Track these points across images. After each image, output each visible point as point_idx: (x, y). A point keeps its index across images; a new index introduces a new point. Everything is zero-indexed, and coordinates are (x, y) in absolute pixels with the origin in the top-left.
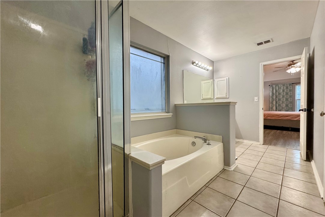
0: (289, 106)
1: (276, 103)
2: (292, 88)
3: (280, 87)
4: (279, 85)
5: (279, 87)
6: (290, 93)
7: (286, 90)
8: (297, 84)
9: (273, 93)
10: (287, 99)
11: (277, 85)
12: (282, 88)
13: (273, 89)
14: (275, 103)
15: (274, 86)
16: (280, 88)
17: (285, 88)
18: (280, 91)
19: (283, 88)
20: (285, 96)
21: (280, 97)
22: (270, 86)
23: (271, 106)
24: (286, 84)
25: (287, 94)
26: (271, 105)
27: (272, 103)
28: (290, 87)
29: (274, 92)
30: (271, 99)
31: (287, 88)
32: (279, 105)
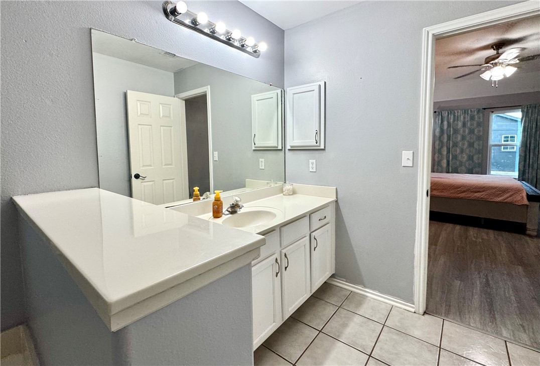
0: (475, 158)
1: (448, 152)
2: (483, 119)
3: (458, 116)
4: (456, 112)
5: (454, 116)
6: (479, 131)
7: (469, 124)
8: (492, 110)
9: (442, 130)
10: (471, 145)
11: (451, 111)
12: (462, 117)
13: (442, 122)
14: (445, 153)
15: (445, 114)
16: (456, 119)
17: (468, 118)
18: (457, 125)
19: (464, 118)
20: (468, 138)
21: (456, 138)
22: (437, 113)
23: (436, 159)
24: (471, 111)
25: (471, 131)
26: (437, 155)
27: (440, 152)
28: (479, 118)
29: (445, 127)
30: (437, 143)
31: (472, 118)
32: (455, 157)
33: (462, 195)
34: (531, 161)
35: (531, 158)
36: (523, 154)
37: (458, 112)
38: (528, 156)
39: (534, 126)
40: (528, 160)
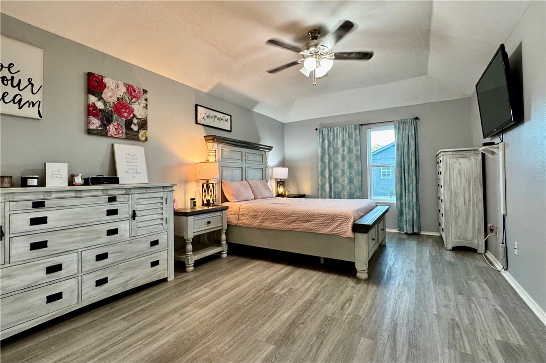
0: (355, 180)
1: (330, 174)
2: (361, 136)
3: (337, 134)
4: (335, 129)
5: (334, 133)
6: (357, 150)
7: (347, 141)
8: (369, 126)
9: (323, 148)
10: (351, 166)
11: (330, 128)
12: (341, 134)
13: (323, 140)
14: (327, 176)
15: (326, 132)
16: (336, 136)
17: (346, 136)
18: (337, 144)
19: (343, 135)
20: (347, 158)
21: (337, 158)
22: (318, 130)
23: (320, 183)
24: (349, 127)
25: (350, 151)
26: (320, 178)
27: (323, 175)
28: (356, 135)
29: (326, 146)
30: (320, 164)
31: (350, 136)
32: (336, 180)
33: (292, 226)
34: (407, 182)
35: (406, 180)
36: (399, 176)
37: (337, 129)
38: (403, 177)
39: (406, 143)
40: (403, 182)
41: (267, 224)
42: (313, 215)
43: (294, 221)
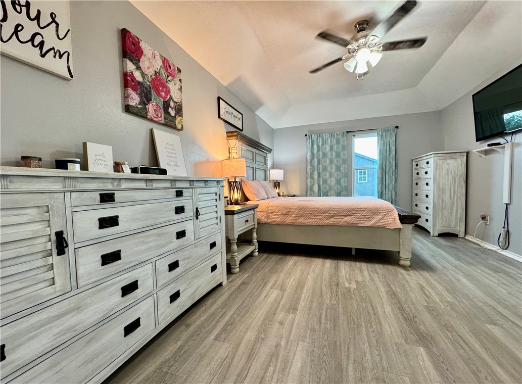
0: (342, 181)
1: (319, 176)
2: (347, 143)
3: (326, 139)
4: (324, 135)
5: (323, 139)
6: (344, 155)
7: (335, 146)
8: (354, 133)
9: (313, 154)
10: (338, 168)
11: (319, 134)
12: (329, 140)
13: (312, 145)
14: (316, 177)
15: (315, 138)
16: (325, 142)
17: (334, 141)
18: (326, 148)
19: (331, 141)
20: (335, 161)
21: (325, 162)
22: (307, 136)
23: (309, 184)
24: (337, 134)
25: (338, 155)
26: (309, 180)
27: (312, 177)
28: (343, 141)
29: (315, 151)
30: (309, 167)
31: (338, 142)
32: (325, 181)
33: (331, 221)
34: (387, 182)
35: (387, 180)
36: (380, 177)
37: (326, 136)
38: (384, 178)
39: (388, 149)
40: (384, 182)
41: (302, 220)
42: (353, 210)
43: (333, 216)
